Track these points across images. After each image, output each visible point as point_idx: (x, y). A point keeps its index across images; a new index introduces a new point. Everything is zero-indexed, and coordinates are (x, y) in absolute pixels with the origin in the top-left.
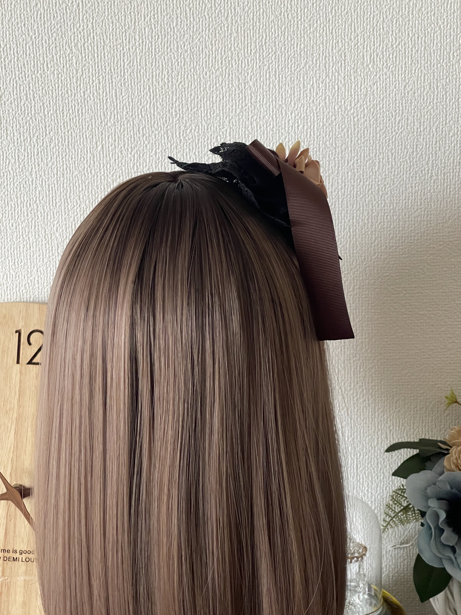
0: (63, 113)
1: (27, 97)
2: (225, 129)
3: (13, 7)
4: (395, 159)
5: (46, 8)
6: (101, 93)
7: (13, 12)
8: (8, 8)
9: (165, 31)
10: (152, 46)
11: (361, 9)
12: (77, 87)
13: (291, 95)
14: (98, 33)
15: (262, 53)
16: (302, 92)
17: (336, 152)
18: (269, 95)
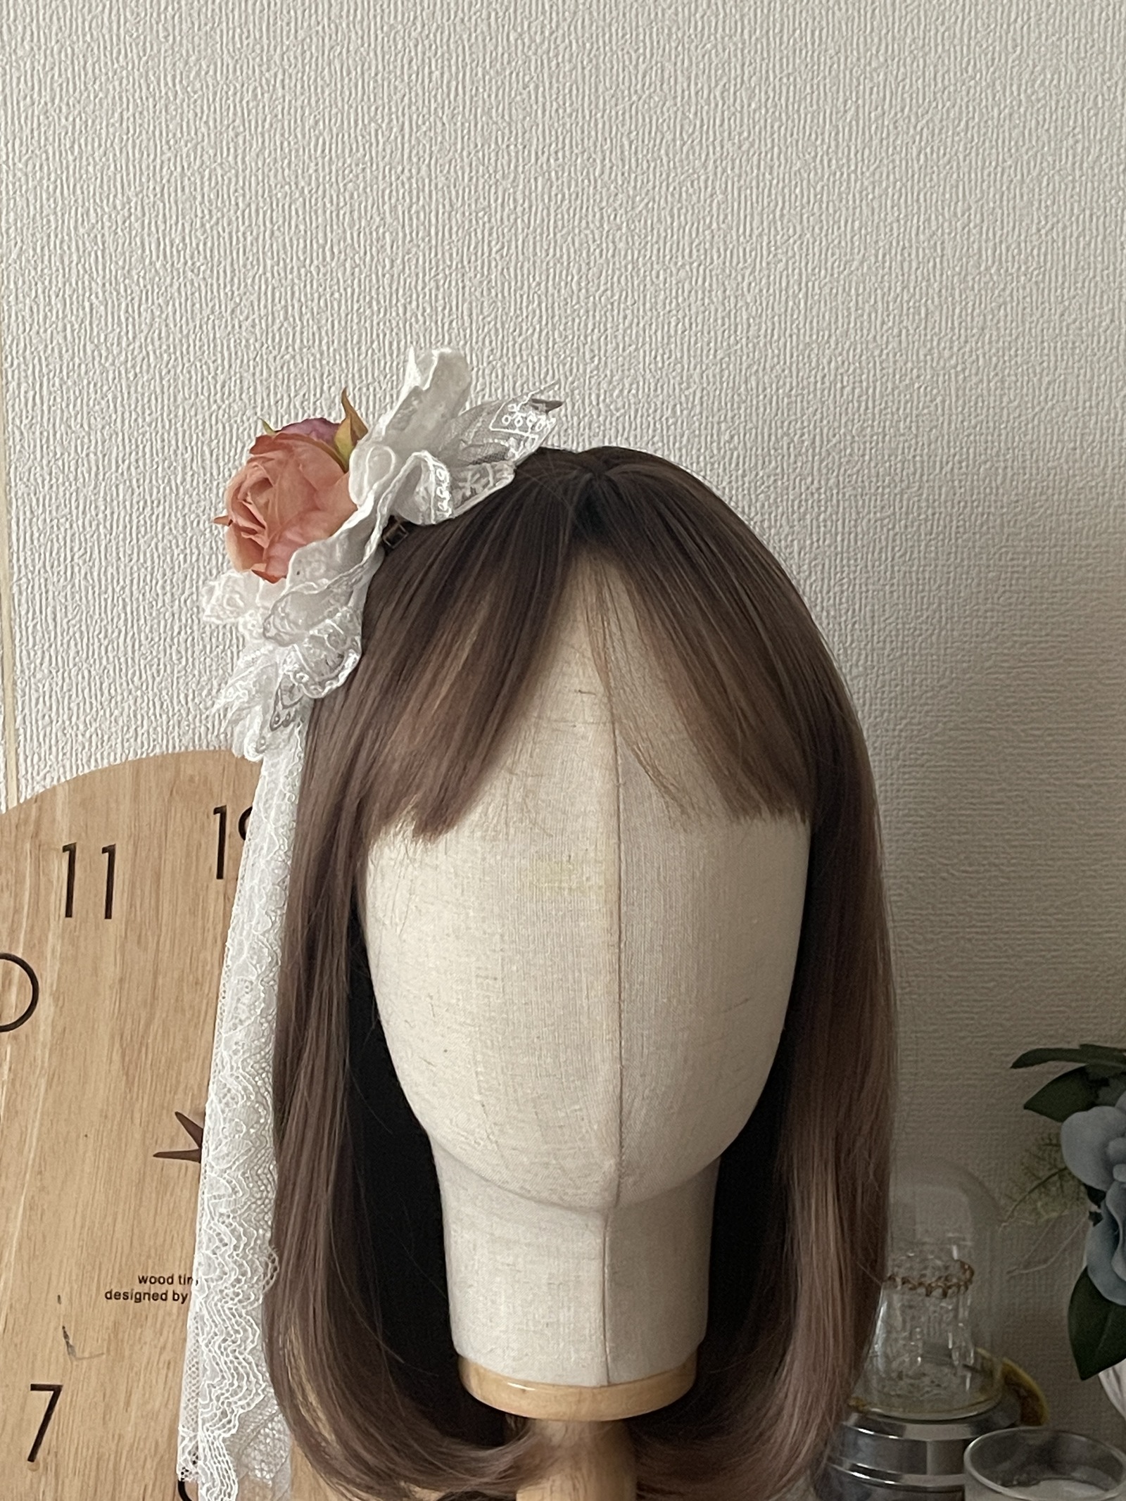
0: (359, 349)
1: (286, 312)
2: (691, 390)
3: (267, 126)
4: (1037, 461)
5: (335, 131)
6: (440, 309)
7: (267, 136)
8: (256, 128)
9: (577, 185)
10: (549, 215)
11: (977, 155)
12: (391, 295)
13: (830, 324)
14: (440, 186)
15: (775, 236)
16: (852, 318)
17: (917, 443)
18: (786, 323)
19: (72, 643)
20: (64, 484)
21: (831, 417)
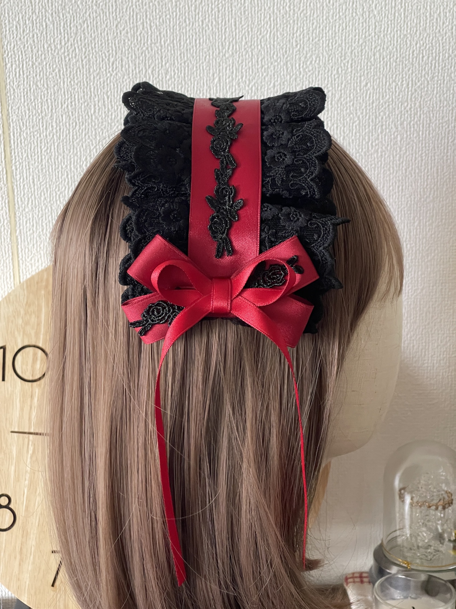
0: (180, 44)
1: (143, 26)
2: (346, 60)
6: (220, 22)
12: (196, 16)
13: (417, 24)
16: (428, 21)
18: (394, 24)
19: (42, 194)
20: (35, 115)
21: (417, 72)
